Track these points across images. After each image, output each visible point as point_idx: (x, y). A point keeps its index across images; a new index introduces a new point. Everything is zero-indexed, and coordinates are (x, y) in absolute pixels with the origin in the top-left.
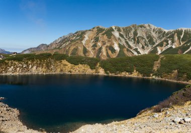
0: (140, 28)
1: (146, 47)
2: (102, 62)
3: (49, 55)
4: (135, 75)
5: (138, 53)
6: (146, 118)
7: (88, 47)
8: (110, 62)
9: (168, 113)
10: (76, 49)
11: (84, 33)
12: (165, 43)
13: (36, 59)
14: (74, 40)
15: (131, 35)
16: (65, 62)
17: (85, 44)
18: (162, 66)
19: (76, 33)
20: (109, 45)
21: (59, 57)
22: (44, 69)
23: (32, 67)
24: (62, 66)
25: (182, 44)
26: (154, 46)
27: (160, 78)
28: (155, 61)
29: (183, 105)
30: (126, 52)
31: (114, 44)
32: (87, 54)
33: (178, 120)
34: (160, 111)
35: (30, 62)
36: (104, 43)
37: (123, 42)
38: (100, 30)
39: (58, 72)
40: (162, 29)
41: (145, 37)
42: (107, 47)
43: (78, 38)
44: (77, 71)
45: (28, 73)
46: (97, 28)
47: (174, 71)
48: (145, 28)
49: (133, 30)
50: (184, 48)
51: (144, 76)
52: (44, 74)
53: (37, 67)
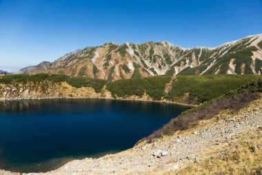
0: (156, 46)
3: (45, 77)
4: (145, 98)
8: (119, 84)
10: (85, 69)
11: (94, 49)
12: (182, 63)
13: (29, 80)
14: (83, 58)
15: (147, 53)
16: (65, 84)
17: (95, 63)
18: (174, 88)
20: (122, 64)
21: (59, 79)
22: (38, 93)
23: (23, 91)
24: (61, 88)
25: (200, 63)
26: (171, 65)
27: (171, 102)
28: (167, 82)
30: (141, 72)
31: (128, 63)
32: (97, 74)
35: (20, 85)
36: (117, 62)
37: (138, 61)
38: (112, 47)
39: (56, 96)
40: (180, 47)
41: (162, 56)
42: (120, 66)
43: (87, 55)
44: (79, 95)
45: (19, 98)
46: (110, 44)
47: (185, 94)
48: (162, 45)
49: (150, 48)
50: (201, 68)
51: (154, 99)
52: (39, 99)
53: (30, 90)
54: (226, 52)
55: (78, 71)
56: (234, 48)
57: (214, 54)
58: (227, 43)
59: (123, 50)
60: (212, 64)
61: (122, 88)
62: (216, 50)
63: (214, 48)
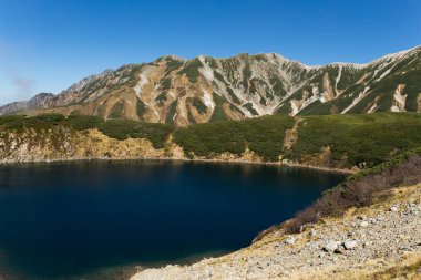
0: (256, 62)
1: (268, 100)
2: (178, 132)
3: (58, 119)
4: (248, 158)
5: (254, 112)
6: (271, 246)
7: (149, 101)
8: (196, 133)
9: (314, 233)
10: (121, 105)
11: (137, 69)
12: (306, 93)
13: (28, 127)
14: (118, 86)
15: (239, 75)
16: (95, 133)
17: (141, 94)
18: (301, 138)
19: (120, 70)
20: (192, 96)
21: (83, 124)
22: (46, 151)
23: (18, 146)
24: (89, 142)
25: (338, 94)
26: (285, 98)
27: (297, 164)
28: (286, 128)
29: (341, 215)
30: (228, 111)
31: (202, 95)
32: (145, 116)
33: (332, 246)
34: (298, 232)
35: (12, 135)
36: (182, 93)
37: (222, 91)
38: (173, 64)
39: (80, 155)
40: (300, 64)
41: (267, 81)
42: (188, 99)
43: (125, 80)
44: (124, 153)
45: (10, 160)
46: (167, 59)
47: (323, 148)
48: (266, 60)
49: (243, 66)
50: (342, 103)
51: (266, 160)
52: (48, 161)
53: (31, 145)
54: (388, 71)
56: (402, 64)
57: (366, 76)
58: (389, 56)
59: (192, 70)
60: (361, 96)
61: (202, 140)
62: (370, 69)
63: (365, 65)
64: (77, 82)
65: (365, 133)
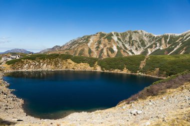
0: (134, 34)
1: (138, 48)
2: (100, 61)
3: (57, 56)
4: (125, 71)
5: (133, 53)
7: (93, 48)
8: (106, 61)
10: (83, 50)
11: (89, 37)
12: (154, 46)
13: (47, 58)
14: (82, 43)
15: (127, 39)
16: (70, 61)
17: (90, 46)
18: (147, 64)
19: (83, 37)
20: (109, 47)
21: (66, 57)
22: (52, 67)
23: (43, 65)
24: (67, 64)
25: (168, 46)
26: (145, 48)
27: (145, 75)
28: (141, 60)
30: (122, 53)
31: (113, 46)
35: (41, 61)
36: (105, 46)
37: (120, 45)
38: (102, 35)
39: (64, 69)
40: (152, 34)
41: (138, 41)
42: (107, 48)
43: (85, 41)
44: (79, 68)
45: (40, 70)
46: (100, 33)
47: (156, 69)
48: (138, 33)
49: (129, 35)
50: (169, 50)
51: (132, 72)
52: (53, 70)
53: (47, 64)
55: (78, 52)
57: (180, 39)
59: (109, 37)
60: (178, 47)
61: (108, 64)
62: (182, 36)
63: (180, 34)
64: (68, 42)
65: (174, 63)
